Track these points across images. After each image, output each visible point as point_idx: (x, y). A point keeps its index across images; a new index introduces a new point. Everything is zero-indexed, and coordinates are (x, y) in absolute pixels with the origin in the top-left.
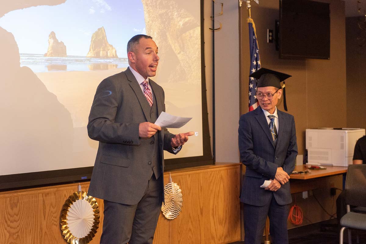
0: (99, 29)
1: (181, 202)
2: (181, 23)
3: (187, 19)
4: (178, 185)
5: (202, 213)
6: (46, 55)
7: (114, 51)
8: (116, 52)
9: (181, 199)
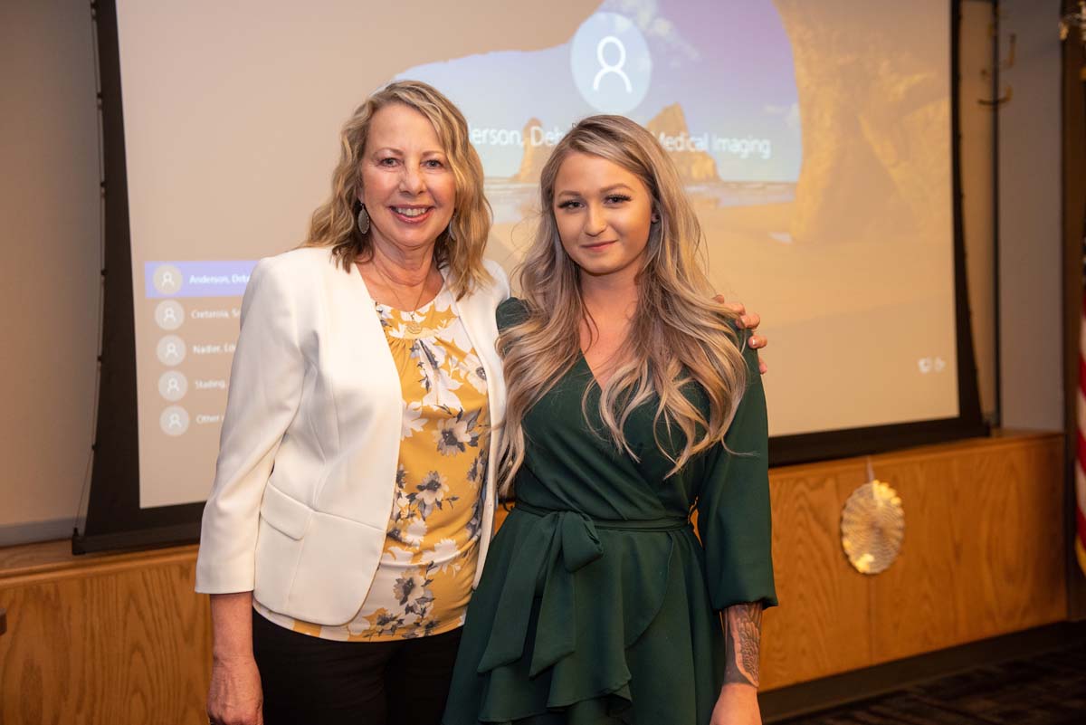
0: (666, 110)
1: (900, 529)
2: (901, 88)
3: (917, 78)
4: (891, 486)
5: (957, 556)
6: (516, 179)
7: (709, 165)
8: (714, 166)
9: (900, 523)
